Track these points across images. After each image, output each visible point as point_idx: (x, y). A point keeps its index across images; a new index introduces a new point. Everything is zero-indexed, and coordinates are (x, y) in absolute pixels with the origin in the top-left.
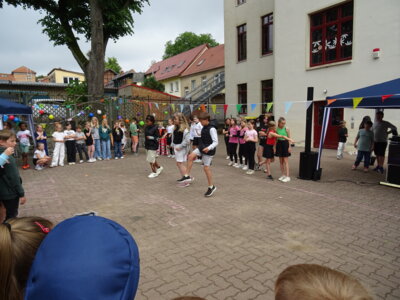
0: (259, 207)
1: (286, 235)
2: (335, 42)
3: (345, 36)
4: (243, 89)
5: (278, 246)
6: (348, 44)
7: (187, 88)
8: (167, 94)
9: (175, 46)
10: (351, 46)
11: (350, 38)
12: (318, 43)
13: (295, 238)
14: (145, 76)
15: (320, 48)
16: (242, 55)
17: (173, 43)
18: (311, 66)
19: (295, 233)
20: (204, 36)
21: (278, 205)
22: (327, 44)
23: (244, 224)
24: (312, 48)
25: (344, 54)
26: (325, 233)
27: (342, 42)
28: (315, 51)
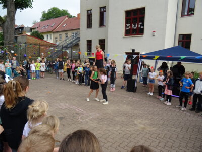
0: (117, 108)
1: (136, 122)
2: (136, 26)
3: (141, 23)
4: (89, 43)
5: (136, 128)
6: (142, 27)
7: (56, 38)
8: (45, 41)
9: (47, 14)
10: (143, 29)
11: (143, 25)
12: (129, 25)
13: (140, 123)
14: (31, 29)
15: (130, 27)
16: (89, 25)
17: (47, 12)
18: (125, 36)
19: (139, 121)
20: (64, 11)
21: (125, 106)
22: (133, 26)
23: (115, 118)
24: (126, 27)
25: (140, 32)
26: (150, 119)
27: (139, 26)
28: (127, 29)
